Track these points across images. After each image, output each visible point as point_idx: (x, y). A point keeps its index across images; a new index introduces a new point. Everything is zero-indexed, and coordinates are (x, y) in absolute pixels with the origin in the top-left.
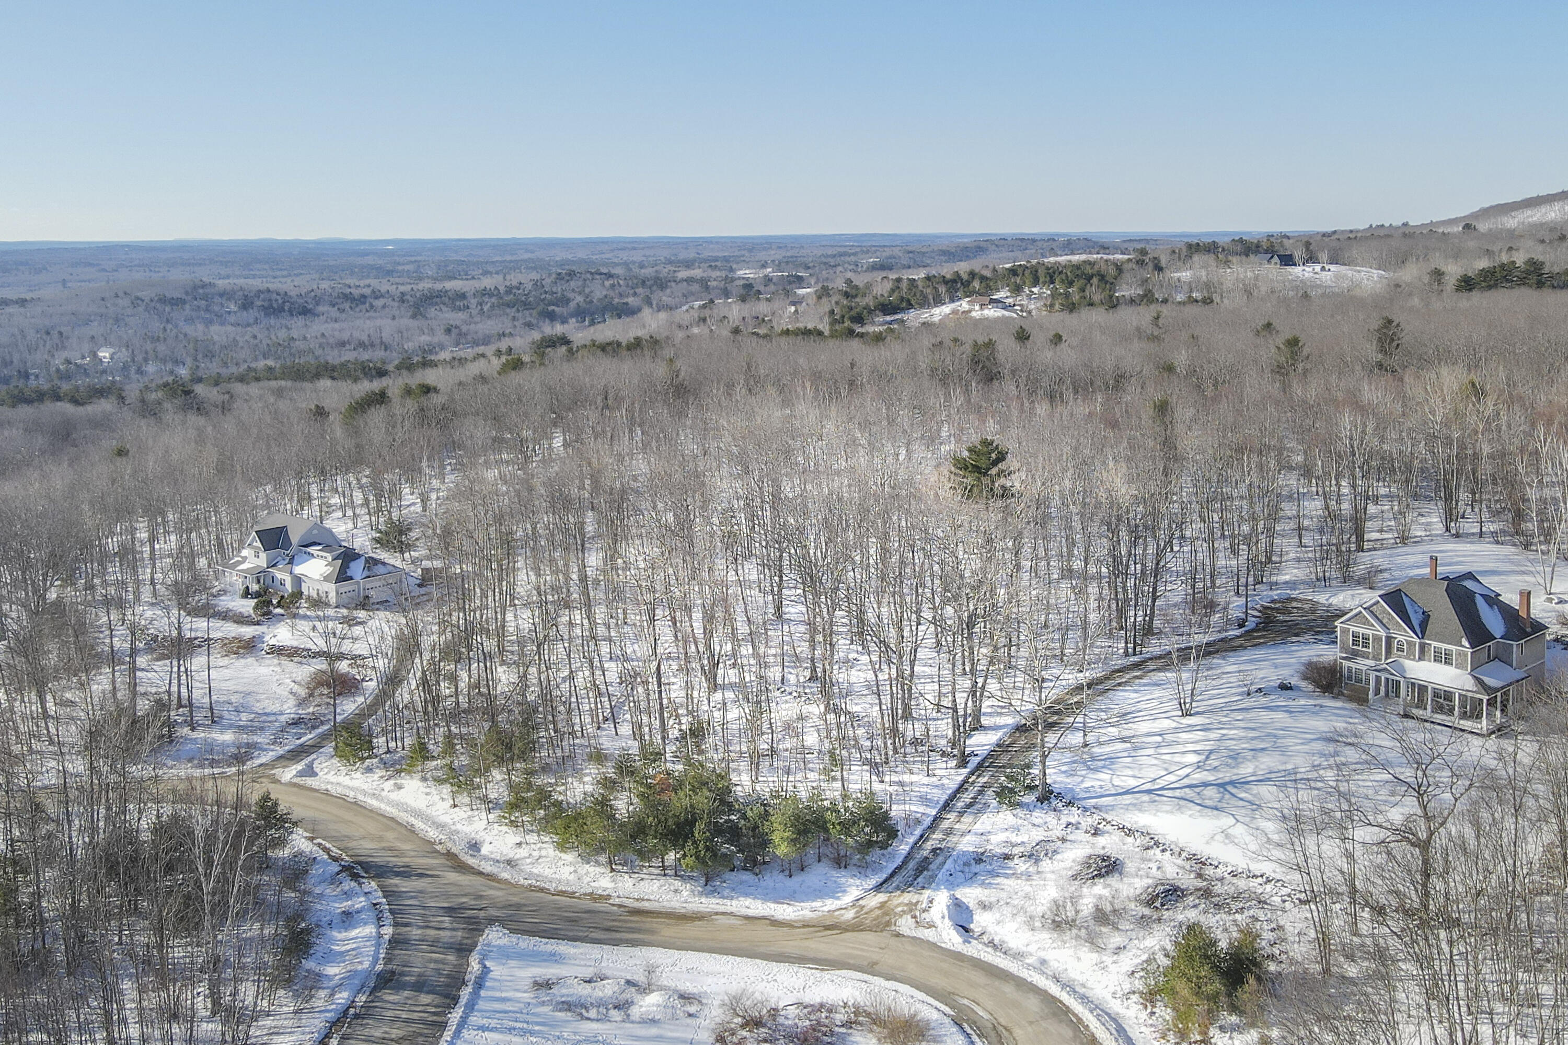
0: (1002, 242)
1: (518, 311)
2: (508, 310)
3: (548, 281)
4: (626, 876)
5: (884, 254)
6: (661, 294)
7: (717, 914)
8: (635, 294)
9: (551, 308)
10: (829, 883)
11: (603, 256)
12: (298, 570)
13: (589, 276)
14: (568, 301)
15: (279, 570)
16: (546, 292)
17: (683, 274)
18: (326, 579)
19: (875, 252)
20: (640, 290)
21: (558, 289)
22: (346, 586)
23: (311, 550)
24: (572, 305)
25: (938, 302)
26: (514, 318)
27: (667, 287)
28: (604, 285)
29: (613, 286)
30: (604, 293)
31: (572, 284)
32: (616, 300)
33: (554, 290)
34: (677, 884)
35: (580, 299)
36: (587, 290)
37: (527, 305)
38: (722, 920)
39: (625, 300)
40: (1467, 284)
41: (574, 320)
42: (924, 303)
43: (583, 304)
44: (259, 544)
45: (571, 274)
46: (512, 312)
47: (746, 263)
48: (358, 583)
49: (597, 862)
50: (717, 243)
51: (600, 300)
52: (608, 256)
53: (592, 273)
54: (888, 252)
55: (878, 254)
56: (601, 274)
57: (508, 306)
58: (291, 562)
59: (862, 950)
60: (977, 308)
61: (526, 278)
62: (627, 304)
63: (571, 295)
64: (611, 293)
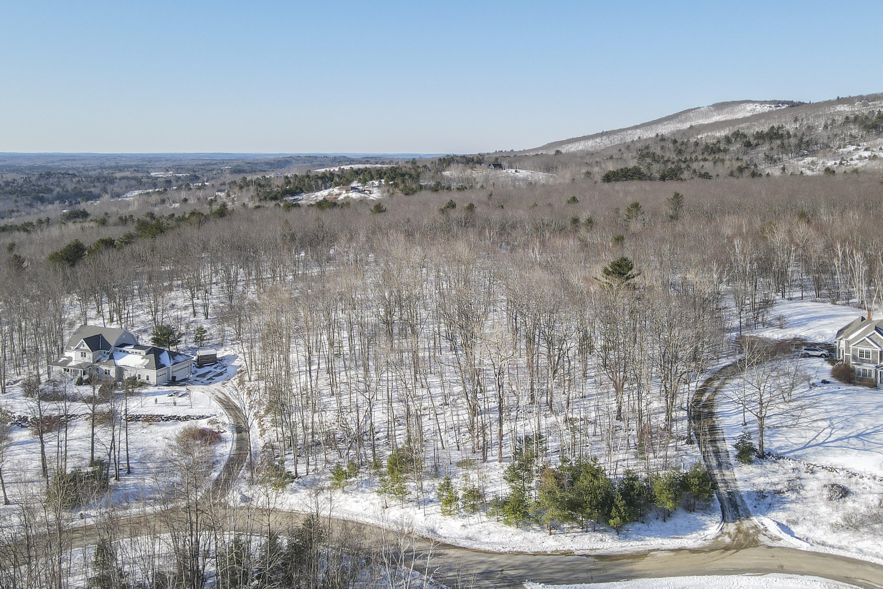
0: (298, 158)
1: (18, 196)
2: (11, 196)
3: (33, 179)
4: (562, 536)
5: (234, 164)
6: (112, 186)
7: (650, 551)
8: (94, 186)
9: (41, 195)
10: (692, 522)
11: (55, 164)
12: (121, 362)
13: (61, 175)
14: (51, 191)
15: (104, 364)
16: (34, 185)
17: (118, 175)
18: (147, 367)
19: (227, 163)
20: (97, 184)
21: (42, 183)
22: (162, 371)
23: (126, 349)
24: (55, 193)
25: (319, 189)
26: (16, 201)
27: (114, 182)
28: (72, 181)
29: (79, 182)
30: (74, 185)
31: (51, 180)
32: (84, 190)
33: (39, 183)
34: (599, 535)
35: (58, 189)
36: (62, 184)
37: (23, 193)
38: (659, 554)
39: (90, 190)
40: (608, 178)
41: (58, 202)
42: (310, 190)
43: (61, 192)
44: (87, 347)
45: (49, 175)
46: (14, 197)
47: (155, 169)
48: (168, 368)
49: (534, 529)
50: (126, 157)
51: (72, 190)
52: (58, 164)
53: (62, 174)
54: (235, 164)
55: (229, 164)
56: (69, 174)
57: (10, 193)
58: (112, 357)
59: (762, 559)
60: (344, 192)
61: (19, 178)
62: (91, 192)
63: (52, 187)
64: (77, 185)
